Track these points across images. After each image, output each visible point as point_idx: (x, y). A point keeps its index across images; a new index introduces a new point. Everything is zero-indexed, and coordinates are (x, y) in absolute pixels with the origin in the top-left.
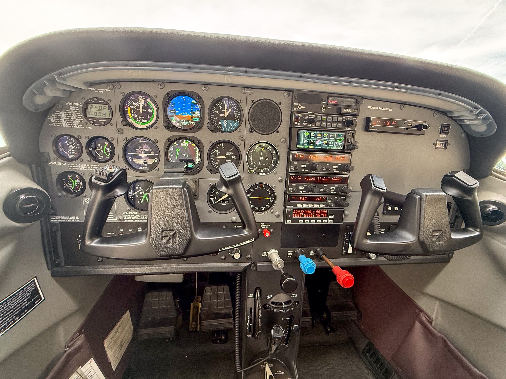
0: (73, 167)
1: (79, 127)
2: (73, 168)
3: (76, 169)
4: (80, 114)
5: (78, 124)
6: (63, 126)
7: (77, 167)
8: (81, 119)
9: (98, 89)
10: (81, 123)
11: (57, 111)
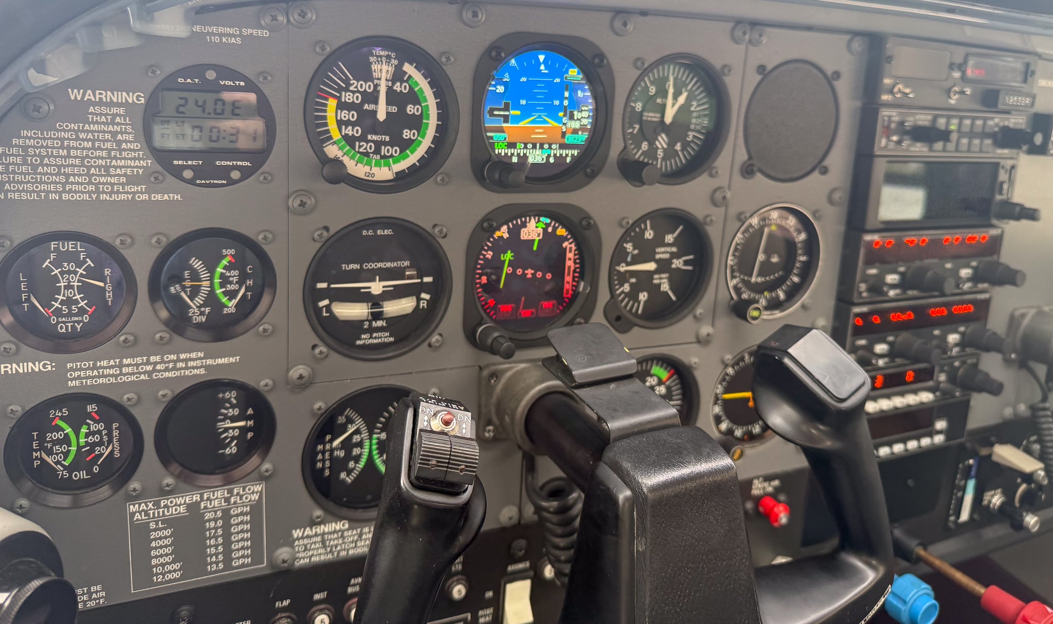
0: (89, 373)
1: (123, 197)
2: (89, 377)
3: (100, 381)
4: (131, 137)
5: (123, 184)
6: (52, 196)
7: (107, 372)
8: (134, 159)
9: (221, 30)
10: (132, 180)
11: (25, 133)
